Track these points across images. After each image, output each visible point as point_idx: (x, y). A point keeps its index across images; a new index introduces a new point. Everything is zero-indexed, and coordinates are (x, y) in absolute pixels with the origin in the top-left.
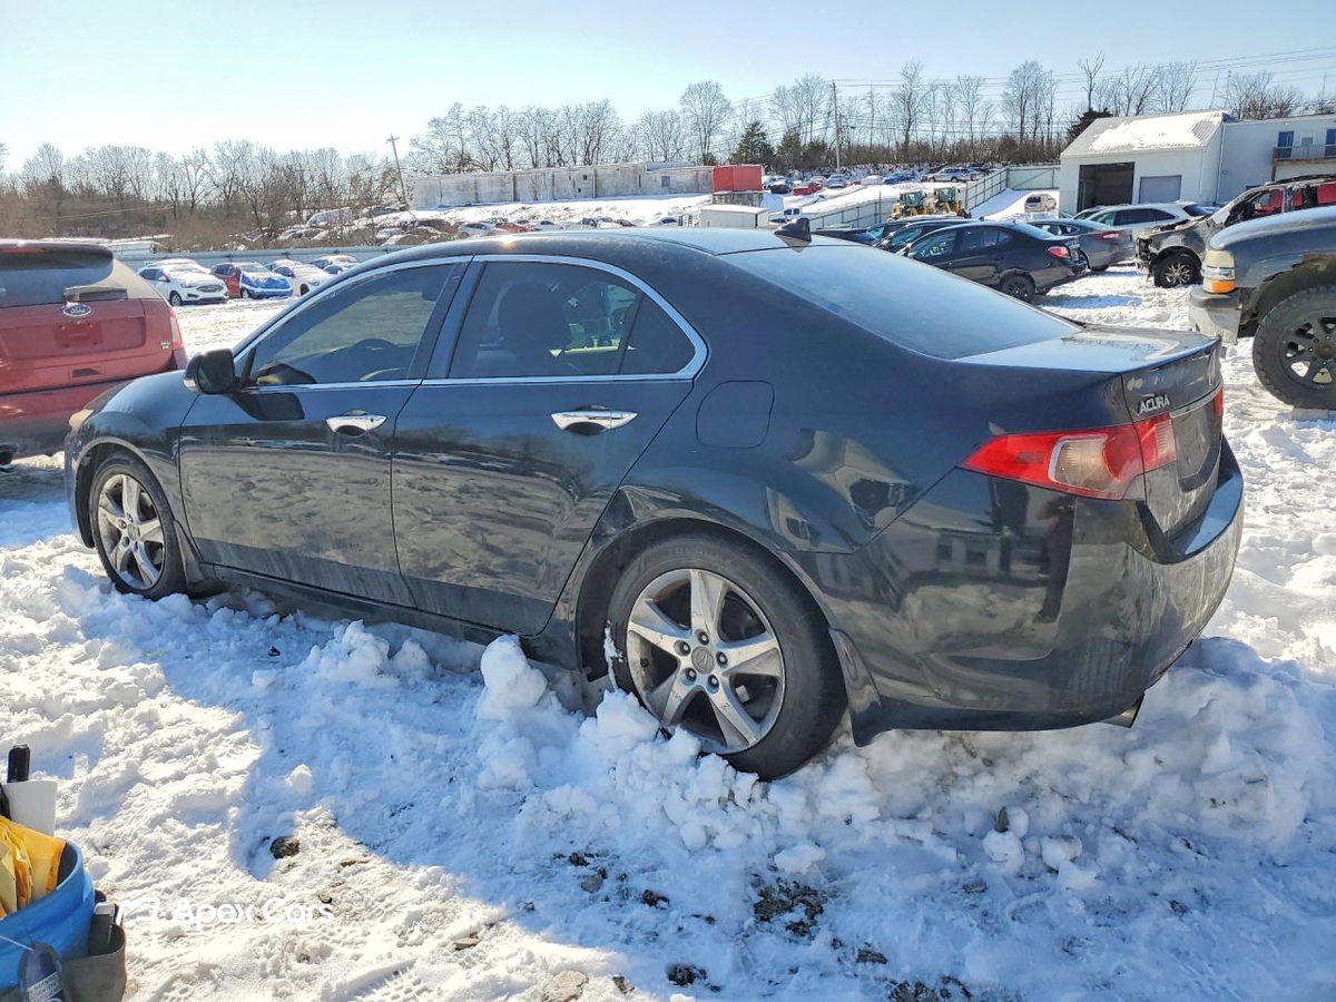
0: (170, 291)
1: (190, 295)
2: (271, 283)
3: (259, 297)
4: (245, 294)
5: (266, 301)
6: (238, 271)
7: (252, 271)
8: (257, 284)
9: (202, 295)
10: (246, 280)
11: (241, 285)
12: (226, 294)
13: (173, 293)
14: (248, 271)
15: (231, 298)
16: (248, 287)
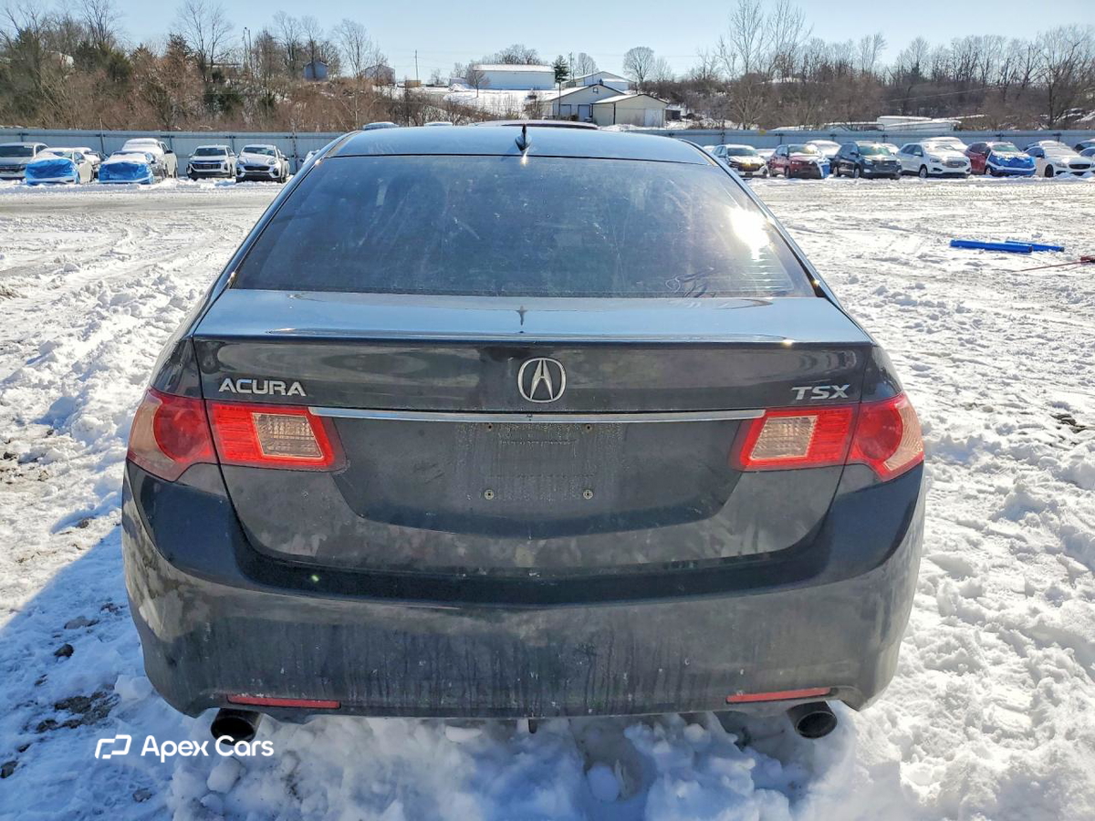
0: (921, 164)
1: (935, 169)
2: (1016, 161)
3: (1000, 174)
4: (989, 171)
5: (1004, 179)
6: (989, 150)
7: (1000, 151)
8: (1002, 162)
9: (946, 170)
10: (993, 159)
11: (988, 162)
12: (968, 170)
13: (923, 166)
14: (997, 150)
15: (972, 173)
16: (993, 165)
